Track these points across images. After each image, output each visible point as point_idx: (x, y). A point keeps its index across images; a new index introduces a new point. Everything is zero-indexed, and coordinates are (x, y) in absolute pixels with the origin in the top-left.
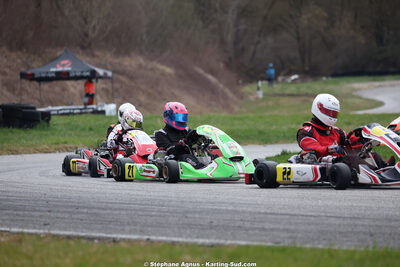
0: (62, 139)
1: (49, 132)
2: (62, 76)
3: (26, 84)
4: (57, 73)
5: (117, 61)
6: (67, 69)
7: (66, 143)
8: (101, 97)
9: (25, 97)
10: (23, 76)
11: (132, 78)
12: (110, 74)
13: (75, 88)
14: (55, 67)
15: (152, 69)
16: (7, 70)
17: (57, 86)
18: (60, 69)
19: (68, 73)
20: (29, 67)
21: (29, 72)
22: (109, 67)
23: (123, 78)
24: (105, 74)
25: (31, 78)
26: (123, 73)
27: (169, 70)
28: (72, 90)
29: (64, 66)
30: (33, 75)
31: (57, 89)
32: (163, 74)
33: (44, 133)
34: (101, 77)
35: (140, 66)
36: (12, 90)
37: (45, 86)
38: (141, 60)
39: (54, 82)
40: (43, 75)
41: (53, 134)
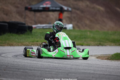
0: (36, 40)
1: (30, 36)
2: (46, 10)
3: (28, 13)
4: (44, 8)
5: (75, 3)
6: (48, 6)
7: (38, 41)
8: (66, 21)
9: (27, 19)
10: (26, 9)
11: (82, 12)
12: (70, 9)
13: (53, 15)
14: (42, 5)
15: (93, 8)
16: (19, 5)
17: (44, 14)
18: (45, 6)
19: (48, 8)
20: (30, 5)
21: (30, 7)
22: (71, 6)
23: (78, 12)
24: (68, 9)
25: (31, 10)
26: (78, 9)
27: (102, 9)
28: (51, 17)
29: (47, 4)
30: (31, 8)
31: (44, 16)
32: (99, 10)
33: (28, 36)
34: (65, 11)
35: (87, 6)
36: (21, 15)
37: (38, 14)
38: (88, 3)
39: (43, 13)
40: (37, 9)
41: (32, 37)
